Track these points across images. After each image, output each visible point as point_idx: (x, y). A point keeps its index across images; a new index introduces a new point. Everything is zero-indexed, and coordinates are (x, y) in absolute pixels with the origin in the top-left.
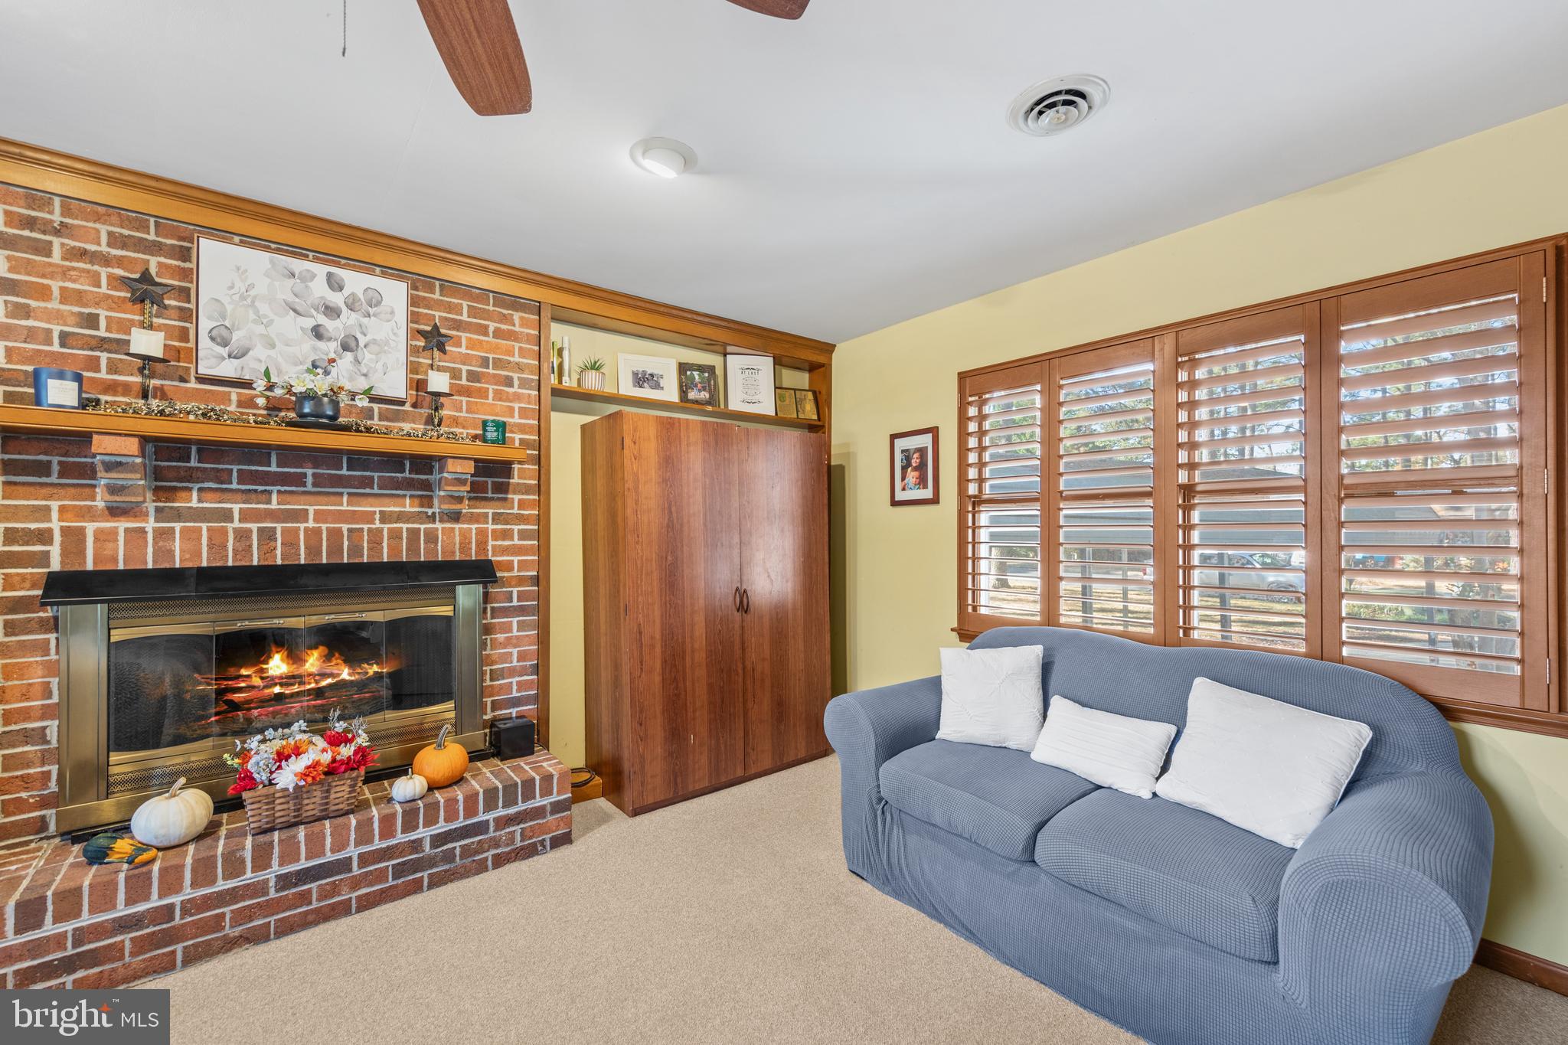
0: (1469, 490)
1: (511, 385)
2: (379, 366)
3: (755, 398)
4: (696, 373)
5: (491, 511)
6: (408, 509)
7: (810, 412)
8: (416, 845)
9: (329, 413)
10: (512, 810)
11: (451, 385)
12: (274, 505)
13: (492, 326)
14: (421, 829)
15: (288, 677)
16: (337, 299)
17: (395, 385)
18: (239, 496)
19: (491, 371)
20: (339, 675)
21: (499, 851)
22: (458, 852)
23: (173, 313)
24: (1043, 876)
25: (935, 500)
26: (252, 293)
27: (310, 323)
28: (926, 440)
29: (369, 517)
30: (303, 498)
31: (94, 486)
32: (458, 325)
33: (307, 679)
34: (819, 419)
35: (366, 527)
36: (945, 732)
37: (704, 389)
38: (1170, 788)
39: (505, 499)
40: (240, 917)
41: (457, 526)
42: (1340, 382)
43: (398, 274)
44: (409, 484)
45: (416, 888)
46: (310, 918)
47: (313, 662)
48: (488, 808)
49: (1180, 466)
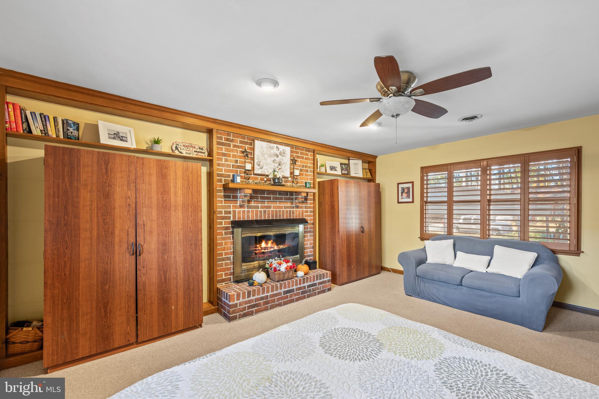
0: (559, 202)
1: (308, 172)
2: (285, 169)
3: (357, 172)
4: (343, 166)
5: (304, 205)
6: (289, 205)
7: (369, 176)
8: (304, 287)
9: (281, 182)
10: (321, 281)
11: (300, 173)
12: (266, 205)
13: (305, 156)
14: (305, 284)
15: (265, 248)
16: (278, 153)
17: (288, 174)
18: (260, 202)
19: (304, 168)
20: (274, 248)
21: (318, 291)
22: (312, 290)
23: (249, 158)
24: (464, 288)
25: (413, 202)
26: (264, 153)
27: (273, 159)
28: (410, 185)
29: (281, 207)
30: (271, 203)
31: (237, 201)
32: (298, 157)
33: (268, 248)
34: (372, 178)
35: (281, 210)
36: (429, 261)
37: (346, 170)
38: (490, 270)
39: (307, 202)
40: (278, 300)
41: (298, 209)
42: (529, 176)
43: (287, 145)
44: (289, 199)
45: (304, 298)
46: (288, 302)
47: (270, 244)
48: (317, 280)
49: (488, 195)
